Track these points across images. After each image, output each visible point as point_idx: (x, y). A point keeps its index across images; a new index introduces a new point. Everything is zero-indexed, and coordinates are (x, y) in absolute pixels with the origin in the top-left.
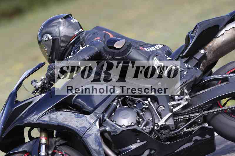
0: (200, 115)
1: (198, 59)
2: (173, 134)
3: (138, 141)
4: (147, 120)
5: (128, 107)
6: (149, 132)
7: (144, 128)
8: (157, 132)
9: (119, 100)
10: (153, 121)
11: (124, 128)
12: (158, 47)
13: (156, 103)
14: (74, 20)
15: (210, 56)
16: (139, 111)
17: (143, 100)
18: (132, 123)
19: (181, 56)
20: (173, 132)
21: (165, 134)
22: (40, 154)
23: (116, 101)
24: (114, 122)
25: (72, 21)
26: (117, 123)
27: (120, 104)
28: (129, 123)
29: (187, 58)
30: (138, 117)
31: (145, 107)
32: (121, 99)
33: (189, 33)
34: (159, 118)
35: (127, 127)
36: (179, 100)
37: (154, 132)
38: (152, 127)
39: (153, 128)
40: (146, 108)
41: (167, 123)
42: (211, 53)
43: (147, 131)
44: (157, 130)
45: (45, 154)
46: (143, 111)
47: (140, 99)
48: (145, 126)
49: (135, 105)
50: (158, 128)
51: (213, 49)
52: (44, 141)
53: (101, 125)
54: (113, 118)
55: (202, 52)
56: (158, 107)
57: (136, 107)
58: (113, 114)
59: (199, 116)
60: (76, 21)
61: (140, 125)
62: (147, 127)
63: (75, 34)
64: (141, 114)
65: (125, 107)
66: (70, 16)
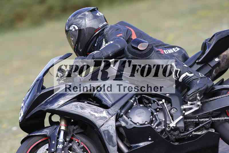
0: (209, 121)
1: (212, 66)
2: (182, 136)
3: (150, 139)
4: (160, 120)
5: (144, 106)
6: (160, 132)
7: (157, 127)
8: (167, 133)
9: (137, 98)
10: (165, 121)
11: (138, 126)
12: (176, 50)
13: (170, 104)
14: (100, 13)
15: (223, 64)
16: (154, 111)
17: (157, 100)
18: (146, 122)
19: (197, 61)
20: (182, 134)
21: (174, 136)
22: (58, 140)
23: (133, 99)
24: (130, 119)
25: (98, 14)
26: (132, 120)
27: (136, 102)
28: (143, 122)
29: (202, 65)
30: (152, 117)
31: (159, 107)
32: (138, 97)
33: (207, 40)
34: (171, 119)
35: (141, 125)
36: (191, 104)
37: (165, 132)
38: (164, 127)
39: (164, 129)
40: (159, 109)
41: (178, 126)
42: (224, 61)
43: (159, 130)
44: (167, 131)
45: (63, 141)
46: (157, 111)
47: (154, 99)
48: (157, 125)
49: (150, 105)
50: (169, 129)
51: (226, 58)
52: (63, 128)
53: (117, 120)
54: (129, 115)
55: (217, 60)
56: (171, 109)
57: (151, 106)
58: (129, 111)
59: (207, 122)
60: (101, 14)
61: (152, 124)
62: (159, 127)
63: (100, 26)
64: (155, 114)
65: (141, 105)
66: (96, 10)
